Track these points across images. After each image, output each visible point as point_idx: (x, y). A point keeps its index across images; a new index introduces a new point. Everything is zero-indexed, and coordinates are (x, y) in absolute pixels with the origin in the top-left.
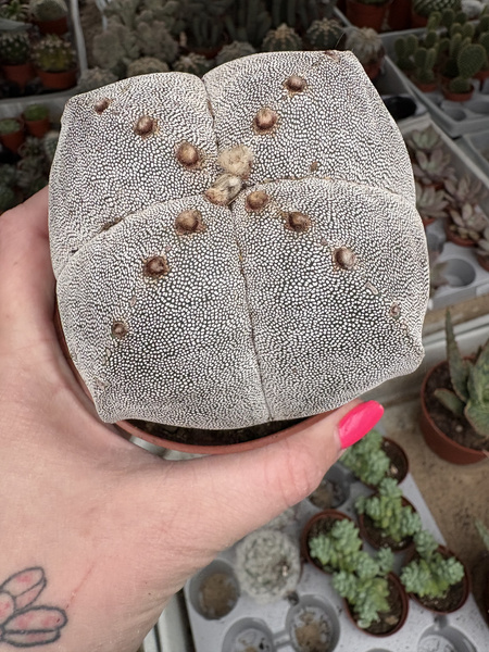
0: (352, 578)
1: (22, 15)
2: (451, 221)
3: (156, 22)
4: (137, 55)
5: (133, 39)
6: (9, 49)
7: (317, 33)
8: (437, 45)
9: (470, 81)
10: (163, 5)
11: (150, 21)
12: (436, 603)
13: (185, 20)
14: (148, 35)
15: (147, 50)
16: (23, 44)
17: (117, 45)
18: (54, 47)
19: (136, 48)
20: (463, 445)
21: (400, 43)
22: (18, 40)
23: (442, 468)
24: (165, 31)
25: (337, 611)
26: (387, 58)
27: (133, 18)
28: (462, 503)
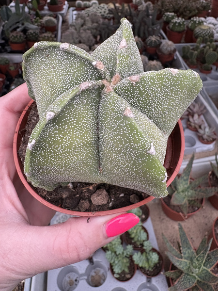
0: (113, 254)
1: (39, 24)
2: (188, 120)
3: (87, 31)
4: (78, 42)
5: (77, 36)
6: (31, 36)
7: (150, 41)
8: (199, 50)
9: (211, 66)
10: (92, 25)
11: (85, 30)
12: (148, 272)
13: (100, 31)
14: (83, 35)
15: (82, 41)
16: (36, 34)
17: (71, 38)
18: (48, 37)
19: (78, 40)
20: (173, 210)
21: (184, 48)
22: (35, 33)
23: (167, 221)
24: (90, 35)
25: (107, 269)
26: (177, 53)
27: (80, 28)
28: (173, 236)
